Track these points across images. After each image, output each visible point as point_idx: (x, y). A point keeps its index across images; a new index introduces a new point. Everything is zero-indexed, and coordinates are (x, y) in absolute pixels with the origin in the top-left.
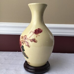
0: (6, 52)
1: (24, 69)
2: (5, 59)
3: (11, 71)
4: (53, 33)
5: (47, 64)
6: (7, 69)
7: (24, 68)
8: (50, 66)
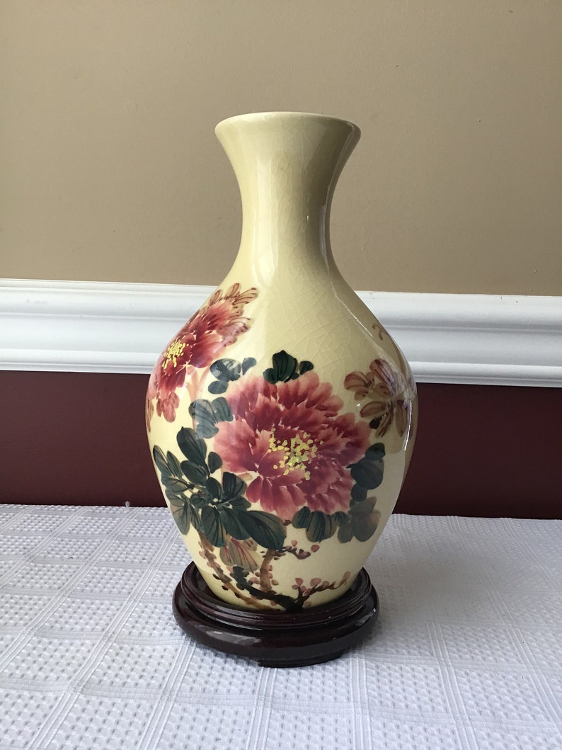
0: (38, 507)
1: (178, 631)
2: (33, 559)
3: (77, 642)
4: (414, 365)
5: (353, 589)
6: (42, 632)
7: (173, 622)
8: (376, 605)
